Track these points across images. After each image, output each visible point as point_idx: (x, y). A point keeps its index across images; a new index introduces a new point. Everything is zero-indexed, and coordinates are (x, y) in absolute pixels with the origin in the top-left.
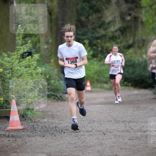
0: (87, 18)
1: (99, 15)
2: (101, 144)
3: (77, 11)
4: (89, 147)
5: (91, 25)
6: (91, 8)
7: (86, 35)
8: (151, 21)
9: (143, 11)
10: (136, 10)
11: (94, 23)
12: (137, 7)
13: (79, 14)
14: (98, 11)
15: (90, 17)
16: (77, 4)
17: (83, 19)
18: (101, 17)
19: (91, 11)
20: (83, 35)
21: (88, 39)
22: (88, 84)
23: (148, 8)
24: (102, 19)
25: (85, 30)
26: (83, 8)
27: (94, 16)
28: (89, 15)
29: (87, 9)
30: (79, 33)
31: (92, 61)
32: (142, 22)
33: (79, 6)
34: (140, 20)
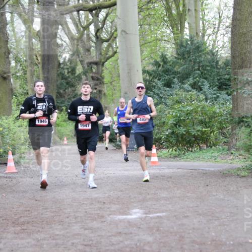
0: (64, 91)
1: (73, 89)
2: (74, 183)
3: (57, 86)
4: (66, 186)
5: (68, 96)
6: (67, 83)
7: (64, 103)
8: (111, 94)
9: (105, 86)
10: (100, 85)
11: (70, 94)
12: (101, 83)
13: (59, 88)
14: (73, 86)
15: (67, 91)
16: (57, 81)
17: (61, 91)
18: (75, 90)
19: (67, 86)
20: (61, 103)
21: (65, 106)
22: (65, 139)
23: (109, 84)
24: (76, 92)
25: (63, 99)
26: (61, 84)
27: (70, 89)
28: (66, 89)
29: (65, 84)
30: (59, 101)
31: (68, 123)
32: (105, 94)
33: (59, 82)
34: (103, 93)
